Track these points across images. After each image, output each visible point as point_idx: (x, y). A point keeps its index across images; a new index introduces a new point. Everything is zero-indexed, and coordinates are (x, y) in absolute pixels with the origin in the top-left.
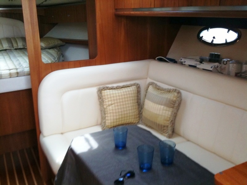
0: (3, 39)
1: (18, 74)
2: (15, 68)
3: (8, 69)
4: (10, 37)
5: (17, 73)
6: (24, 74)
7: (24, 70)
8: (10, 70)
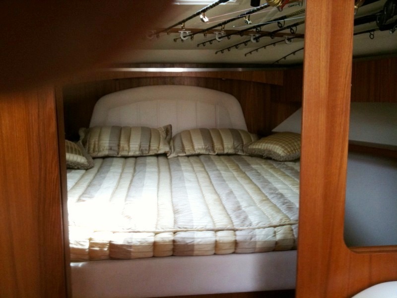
0: (195, 130)
1: (236, 247)
2: (229, 226)
3: (210, 226)
4: (208, 128)
5: (236, 243)
6: (255, 248)
7: (255, 235)
8: (216, 231)
